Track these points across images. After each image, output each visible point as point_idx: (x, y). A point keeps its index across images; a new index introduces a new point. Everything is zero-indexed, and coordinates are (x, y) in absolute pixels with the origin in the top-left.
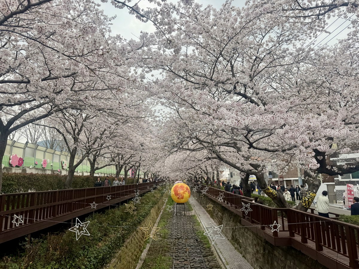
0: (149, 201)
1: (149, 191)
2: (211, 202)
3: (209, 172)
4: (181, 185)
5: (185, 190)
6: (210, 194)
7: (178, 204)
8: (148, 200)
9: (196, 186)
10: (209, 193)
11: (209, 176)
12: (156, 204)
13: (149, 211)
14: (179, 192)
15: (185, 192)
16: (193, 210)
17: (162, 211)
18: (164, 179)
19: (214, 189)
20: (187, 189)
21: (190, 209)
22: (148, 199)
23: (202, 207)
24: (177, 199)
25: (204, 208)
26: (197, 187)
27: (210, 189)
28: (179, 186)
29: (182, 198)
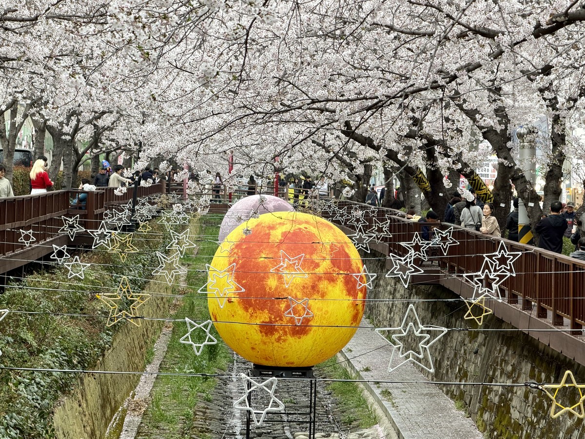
0: (41, 342)
1: (31, 268)
2: (526, 367)
3: (515, 128)
4: (286, 228)
5: (325, 266)
6: (527, 306)
7: (260, 370)
8: (29, 337)
9: (417, 239)
10: (513, 299)
11: (521, 160)
12: (87, 363)
13: (45, 414)
14: (272, 283)
15: (323, 285)
16: (375, 421)
17: (132, 419)
18: (181, 176)
19: (559, 265)
20: (340, 259)
21: (356, 413)
22: (31, 327)
23: (451, 404)
24: (256, 336)
25: (465, 406)
26: (425, 245)
27: (527, 262)
28: (277, 235)
29: (301, 330)
